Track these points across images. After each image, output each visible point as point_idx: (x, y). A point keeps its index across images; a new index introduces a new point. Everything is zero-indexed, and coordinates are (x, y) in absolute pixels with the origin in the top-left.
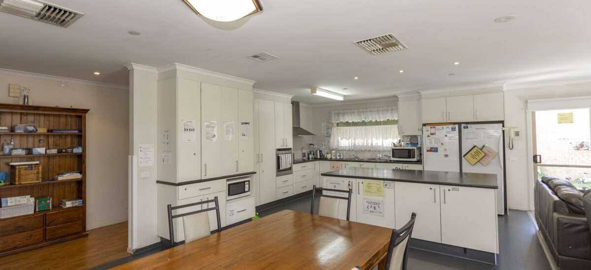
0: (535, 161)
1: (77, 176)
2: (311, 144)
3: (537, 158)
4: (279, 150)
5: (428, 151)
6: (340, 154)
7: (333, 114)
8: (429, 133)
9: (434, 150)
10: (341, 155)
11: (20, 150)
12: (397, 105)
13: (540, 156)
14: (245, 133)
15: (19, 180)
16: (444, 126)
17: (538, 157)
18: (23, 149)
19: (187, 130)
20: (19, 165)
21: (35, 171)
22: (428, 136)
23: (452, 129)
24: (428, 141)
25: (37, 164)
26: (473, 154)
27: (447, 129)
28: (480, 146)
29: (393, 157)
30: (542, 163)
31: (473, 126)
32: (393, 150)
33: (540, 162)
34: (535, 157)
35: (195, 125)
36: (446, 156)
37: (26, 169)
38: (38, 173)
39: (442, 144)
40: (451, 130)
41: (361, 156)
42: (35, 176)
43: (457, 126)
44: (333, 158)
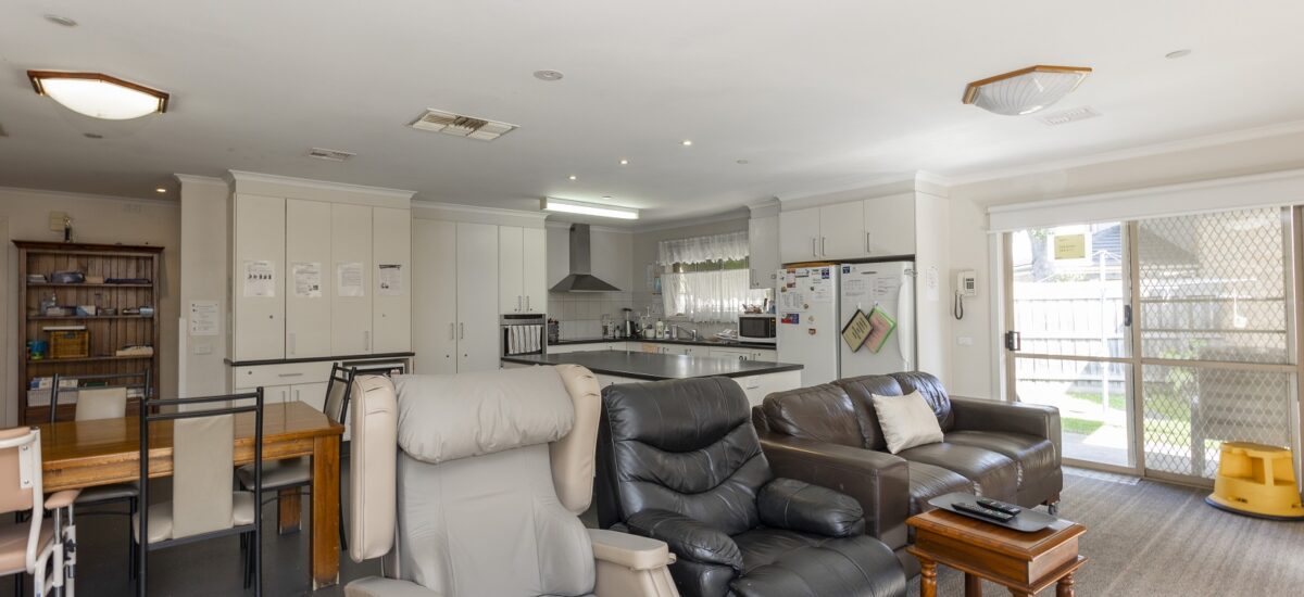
0: (1009, 344)
1: (147, 351)
2: (626, 310)
3: (1012, 338)
4: (507, 317)
5: (783, 321)
6: (670, 328)
7: (661, 248)
8: (784, 284)
9: (792, 319)
10: (674, 331)
11: (58, 309)
12: (747, 229)
13: (1018, 333)
14: (388, 283)
15: (55, 351)
16: (810, 269)
17: (1016, 336)
18: (61, 308)
19: (255, 277)
20: (55, 331)
21: (79, 341)
22: (783, 290)
23: (823, 274)
24: (782, 300)
25: (82, 330)
26: (856, 327)
27: (814, 274)
28: (867, 312)
29: (742, 335)
30: (1022, 351)
31: (857, 266)
32: (742, 319)
33: (1019, 349)
34: (1009, 337)
35: (271, 267)
36: (813, 331)
37: (65, 336)
38: (83, 343)
39: (806, 307)
40: (820, 276)
41: (707, 334)
42: (76, 348)
43: (833, 269)
44: (658, 336)
